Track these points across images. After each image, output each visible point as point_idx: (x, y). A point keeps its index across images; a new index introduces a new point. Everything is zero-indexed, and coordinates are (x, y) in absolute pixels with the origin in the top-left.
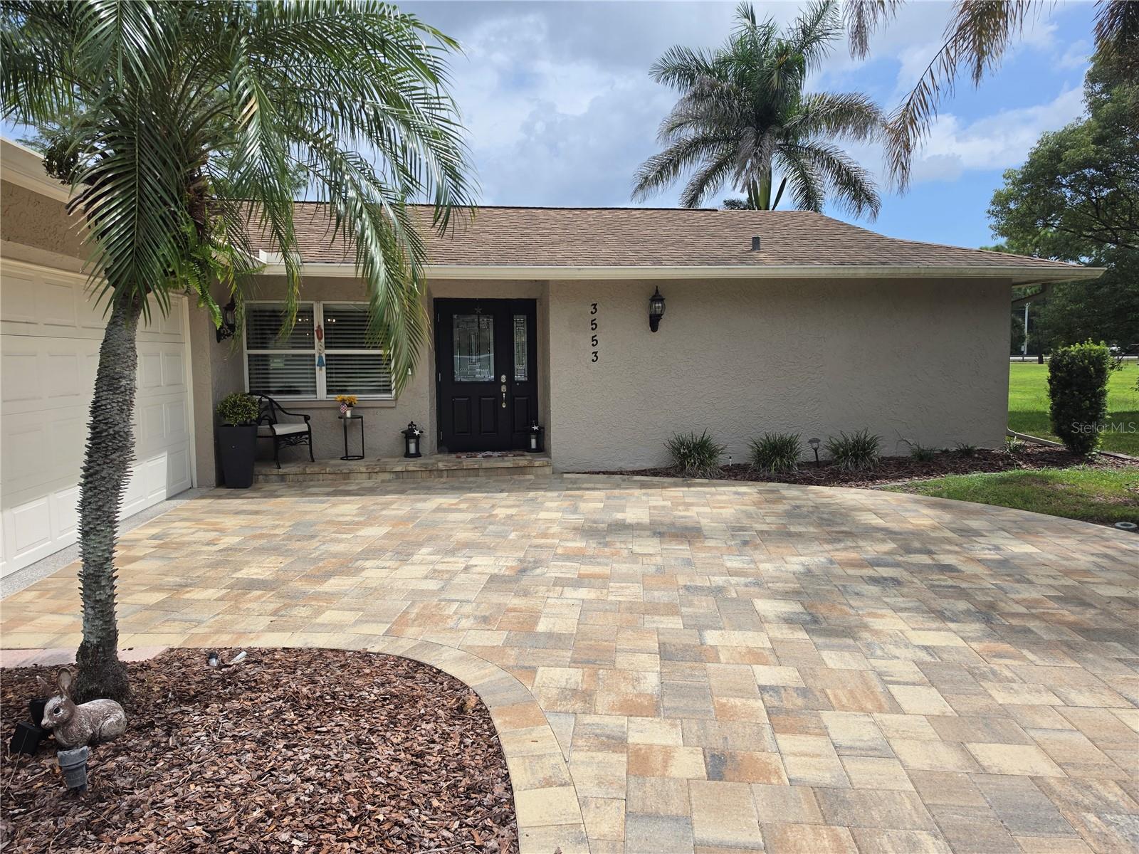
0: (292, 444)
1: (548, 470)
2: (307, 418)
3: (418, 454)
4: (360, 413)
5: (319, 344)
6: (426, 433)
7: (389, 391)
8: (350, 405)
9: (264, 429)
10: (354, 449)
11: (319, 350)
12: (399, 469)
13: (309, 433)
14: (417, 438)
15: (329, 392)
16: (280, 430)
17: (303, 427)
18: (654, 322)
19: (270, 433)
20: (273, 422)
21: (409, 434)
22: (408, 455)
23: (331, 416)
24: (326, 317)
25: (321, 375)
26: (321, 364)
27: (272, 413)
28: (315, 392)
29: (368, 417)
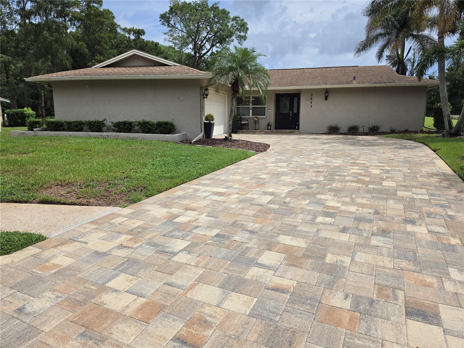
0: (245, 126)
1: (298, 133)
2: (248, 120)
3: (270, 129)
4: (258, 120)
5: (251, 104)
6: (273, 125)
7: (265, 115)
8: (256, 118)
9: (240, 122)
10: (257, 128)
11: (251, 106)
12: (266, 131)
13: (248, 123)
14: (270, 125)
15: (252, 115)
16: (243, 123)
17: (247, 122)
18: (326, 99)
19: (240, 123)
20: (241, 121)
21: (269, 125)
22: (268, 129)
23: (252, 120)
24: (252, 99)
25: (251, 111)
26: (251, 109)
27: (241, 120)
28: (249, 115)
29: (260, 121)
